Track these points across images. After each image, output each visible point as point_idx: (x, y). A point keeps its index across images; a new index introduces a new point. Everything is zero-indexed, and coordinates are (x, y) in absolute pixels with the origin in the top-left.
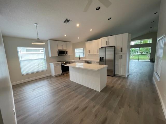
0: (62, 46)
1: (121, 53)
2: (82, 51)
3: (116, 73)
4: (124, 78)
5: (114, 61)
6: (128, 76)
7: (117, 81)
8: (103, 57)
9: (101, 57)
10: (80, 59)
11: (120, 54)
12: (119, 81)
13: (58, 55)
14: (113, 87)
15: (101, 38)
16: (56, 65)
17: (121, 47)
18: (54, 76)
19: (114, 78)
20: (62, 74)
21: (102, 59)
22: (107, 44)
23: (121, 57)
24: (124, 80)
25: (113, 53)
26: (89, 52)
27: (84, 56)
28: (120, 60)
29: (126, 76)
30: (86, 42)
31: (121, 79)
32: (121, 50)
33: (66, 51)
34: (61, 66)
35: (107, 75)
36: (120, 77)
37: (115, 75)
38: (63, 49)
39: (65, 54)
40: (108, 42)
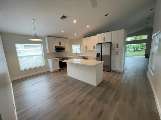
0: (60, 42)
1: (118, 49)
2: (79, 48)
3: (112, 68)
4: (120, 73)
5: (110, 57)
6: (124, 71)
7: (113, 76)
8: (100, 53)
9: (97, 53)
10: (77, 55)
11: (116, 49)
12: (115, 76)
13: (56, 51)
14: (109, 82)
15: (97, 34)
16: (54, 61)
17: (117, 43)
18: (52, 72)
19: (110, 73)
20: (59, 69)
21: (98, 54)
22: (104, 41)
23: (117, 53)
24: (120, 75)
25: (109, 49)
26: (86, 49)
27: (81, 52)
28: (116, 56)
29: (122, 71)
30: (83, 39)
31: (117, 75)
32: (117, 46)
33: (64, 47)
34: (59, 62)
35: (103, 71)
36: (116, 72)
37: (111, 71)
38: (60, 45)
39: (62, 50)
40: (104, 39)
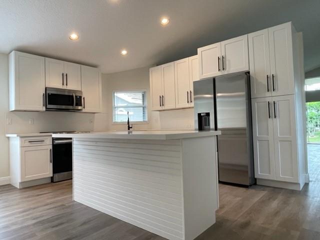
3: (259, 173)
6: (306, 185)
8: (208, 114)
11: (270, 97)
12: (274, 204)
13: (45, 105)
18: (18, 186)
27: (146, 119)
30: (151, 69)
31: (280, 197)
33: (78, 95)
34: (51, 147)
39: (72, 105)
